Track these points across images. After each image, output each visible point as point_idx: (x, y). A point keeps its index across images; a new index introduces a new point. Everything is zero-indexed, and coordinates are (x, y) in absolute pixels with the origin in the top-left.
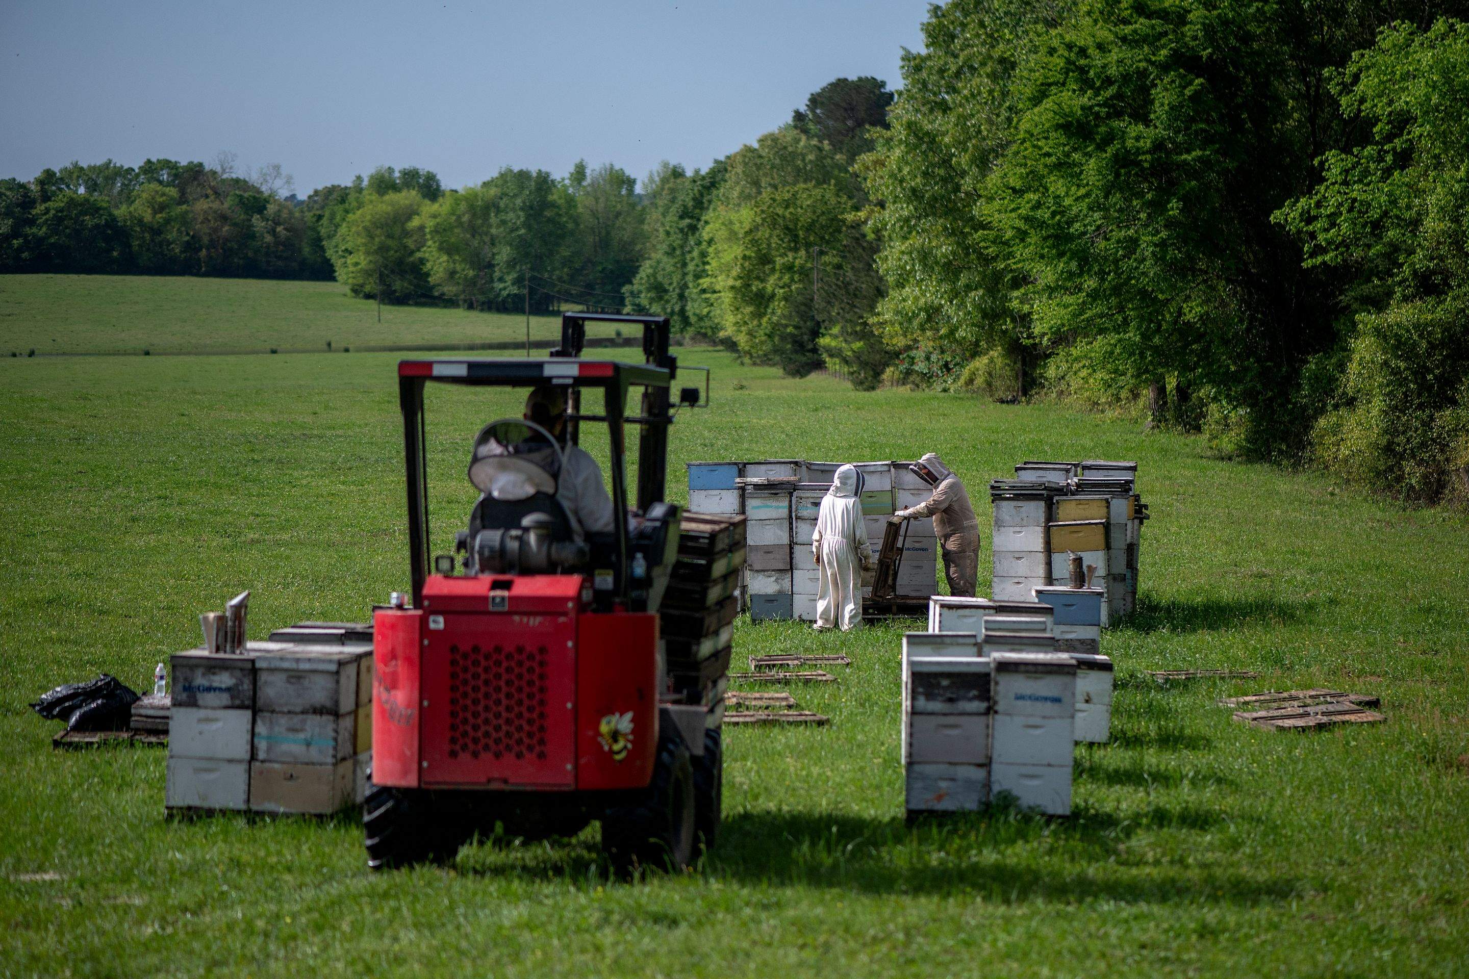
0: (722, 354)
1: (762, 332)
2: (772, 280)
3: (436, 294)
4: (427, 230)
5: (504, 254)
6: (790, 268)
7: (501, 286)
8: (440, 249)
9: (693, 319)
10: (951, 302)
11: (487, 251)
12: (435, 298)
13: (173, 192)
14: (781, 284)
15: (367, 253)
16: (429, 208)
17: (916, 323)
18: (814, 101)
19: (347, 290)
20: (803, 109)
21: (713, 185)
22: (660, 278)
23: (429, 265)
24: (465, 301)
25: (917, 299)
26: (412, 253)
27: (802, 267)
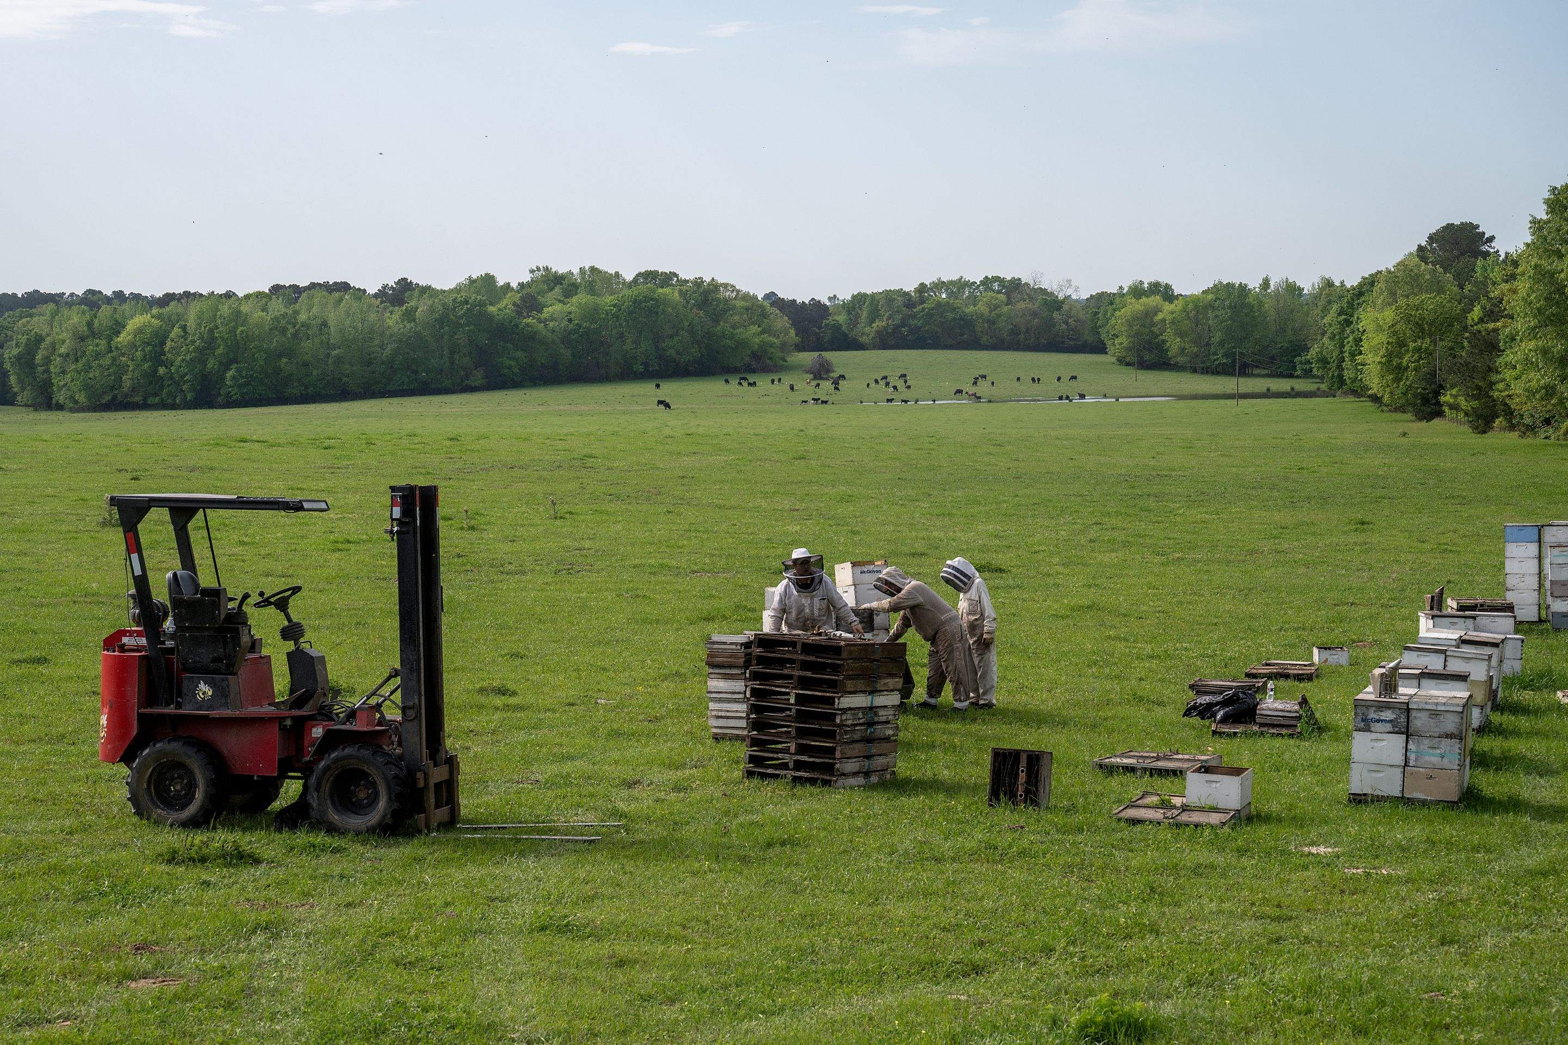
0: (1366, 404)
1: (1399, 392)
2: (1407, 358)
3: (1172, 363)
4: (1167, 322)
5: (1217, 337)
6: (1419, 350)
7: (1215, 357)
8: (1175, 334)
9: (1348, 381)
10: (1562, 383)
11: (1206, 335)
12: (1170, 365)
13: (1002, 297)
14: (1413, 360)
15: (1129, 336)
16: (1168, 307)
17: (1538, 396)
18: (1431, 238)
19: (1114, 359)
20: (1424, 244)
21: (1361, 294)
22: (1324, 353)
23: (1168, 344)
24: (1191, 368)
25: (1538, 381)
26: (1158, 336)
27: (1426, 349)
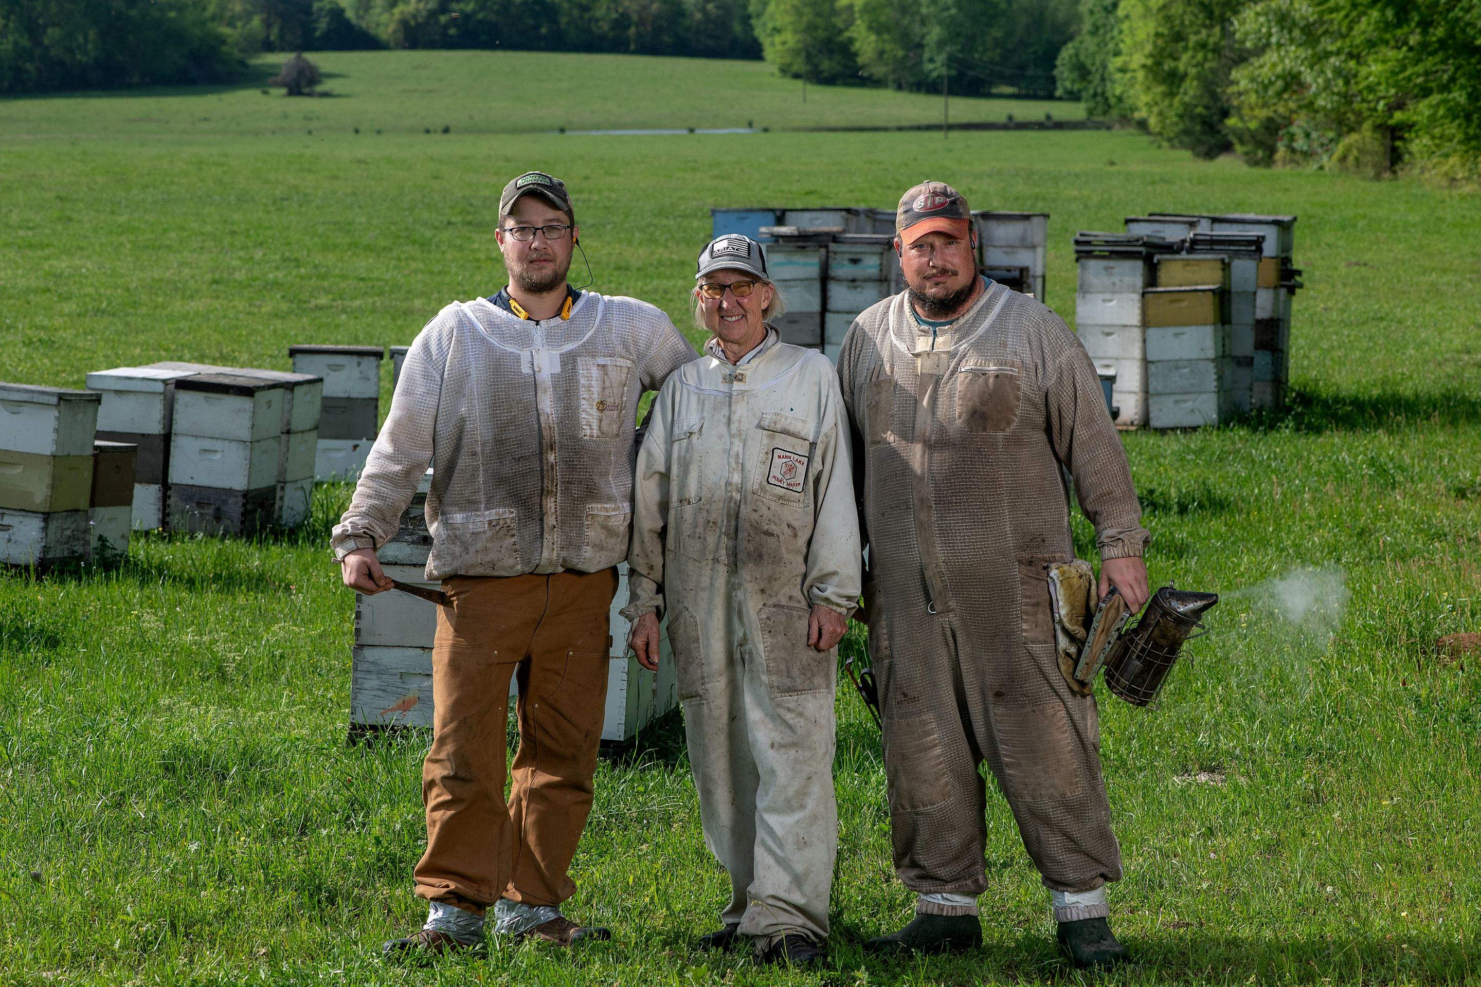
0: (1136, 137)
1: (1173, 113)
2: (1185, 57)
3: (866, 74)
4: (856, 9)
5: (935, 33)
6: (1203, 46)
7: (931, 66)
8: (870, 28)
9: (1113, 101)
10: (1311, 69)
11: (917, 29)
12: (862, 78)
14: (1194, 62)
15: (796, 32)
19: (775, 69)
22: (1082, 58)
23: (857, 45)
24: (895, 81)
25: (1274, 66)
26: (841, 31)
